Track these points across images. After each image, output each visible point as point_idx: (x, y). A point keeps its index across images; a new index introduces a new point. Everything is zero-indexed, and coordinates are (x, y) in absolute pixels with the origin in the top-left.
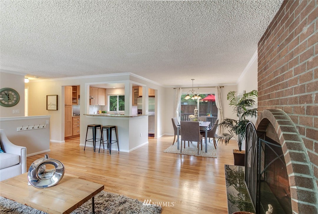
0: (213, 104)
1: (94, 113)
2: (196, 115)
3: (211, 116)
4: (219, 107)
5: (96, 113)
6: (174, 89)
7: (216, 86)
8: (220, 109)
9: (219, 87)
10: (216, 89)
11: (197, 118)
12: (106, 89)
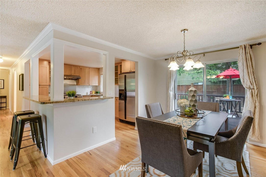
0: (233, 84)
1: (87, 93)
2: (191, 101)
3: (231, 98)
4: (249, 84)
5: (89, 94)
6: (166, 60)
7: (241, 46)
8: (250, 88)
9: (248, 47)
10: (241, 51)
11: (194, 106)
12: (99, 68)
